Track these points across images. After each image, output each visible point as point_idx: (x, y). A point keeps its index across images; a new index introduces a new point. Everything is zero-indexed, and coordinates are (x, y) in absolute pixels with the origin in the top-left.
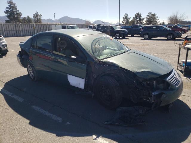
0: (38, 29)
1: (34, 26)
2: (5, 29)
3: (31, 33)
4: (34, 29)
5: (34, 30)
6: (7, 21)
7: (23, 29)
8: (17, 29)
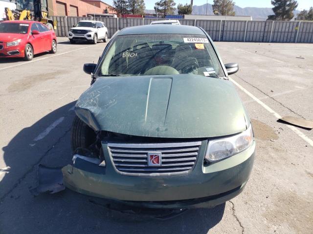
0: (304, 31)
1: (297, 26)
2: (249, 30)
3: (289, 37)
4: (296, 30)
5: (297, 32)
6: (271, 17)
7: (276, 31)
8: (266, 30)
